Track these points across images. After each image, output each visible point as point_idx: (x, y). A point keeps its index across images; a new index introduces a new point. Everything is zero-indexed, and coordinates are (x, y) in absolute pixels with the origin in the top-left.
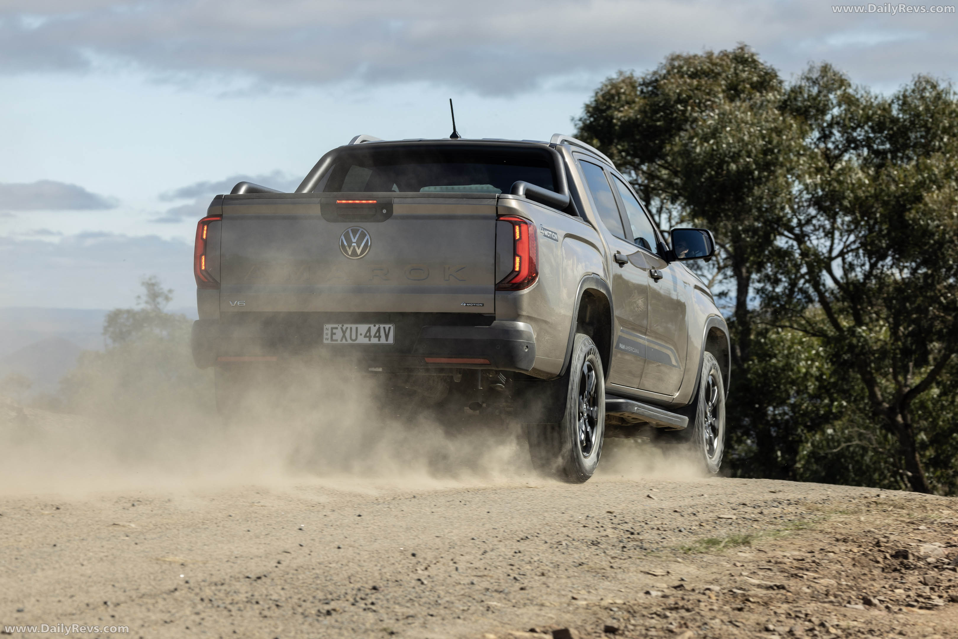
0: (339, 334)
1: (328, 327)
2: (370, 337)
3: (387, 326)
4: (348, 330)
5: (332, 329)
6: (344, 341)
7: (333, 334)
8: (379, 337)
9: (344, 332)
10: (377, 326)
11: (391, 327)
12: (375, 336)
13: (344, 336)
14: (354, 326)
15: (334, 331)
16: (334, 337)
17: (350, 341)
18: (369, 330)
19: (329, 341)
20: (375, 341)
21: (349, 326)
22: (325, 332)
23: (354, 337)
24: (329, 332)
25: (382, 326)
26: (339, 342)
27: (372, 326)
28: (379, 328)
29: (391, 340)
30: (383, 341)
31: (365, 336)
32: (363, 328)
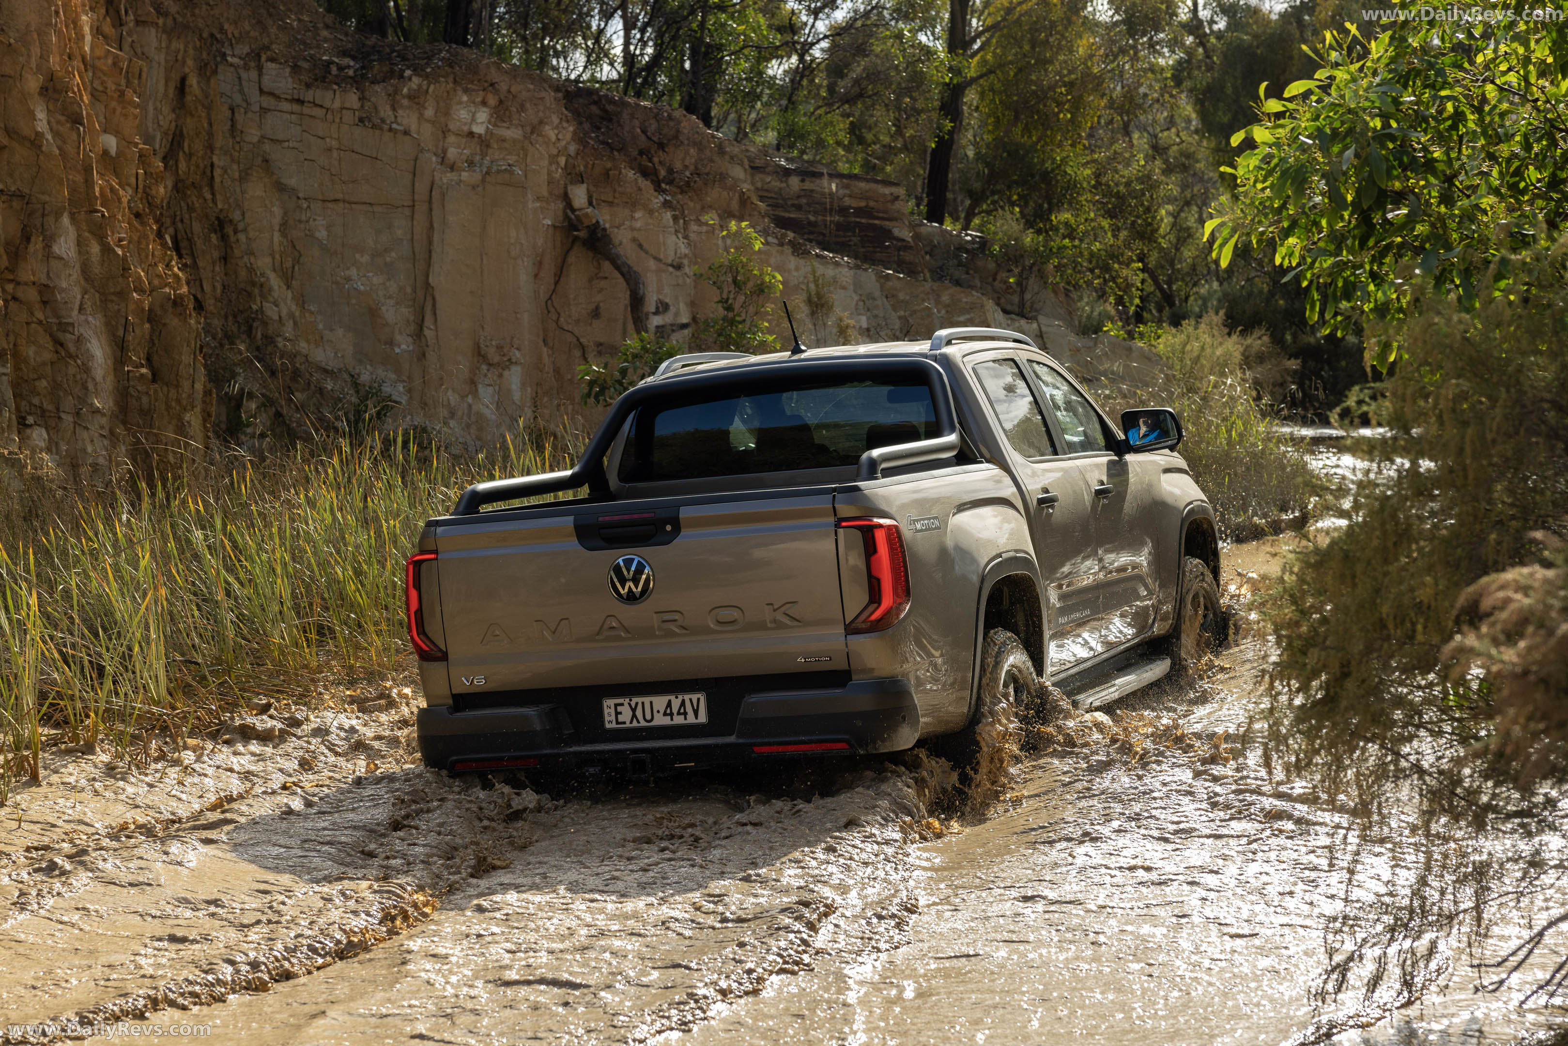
0: (626, 715)
1: (609, 704)
2: (671, 714)
3: (695, 697)
4: (640, 707)
5: (616, 705)
6: (635, 724)
7: (617, 713)
8: (685, 714)
9: (634, 710)
10: (680, 697)
11: (699, 698)
12: (679, 713)
13: (634, 716)
14: (647, 700)
15: (619, 709)
16: (621, 718)
17: (643, 723)
18: (669, 705)
19: (614, 725)
20: (679, 720)
21: (639, 700)
22: (606, 711)
23: (648, 717)
24: (613, 711)
25: (687, 697)
26: (628, 725)
27: (672, 698)
28: (683, 702)
29: (703, 718)
30: (691, 719)
31: (665, 714)
32: (660, 702)
